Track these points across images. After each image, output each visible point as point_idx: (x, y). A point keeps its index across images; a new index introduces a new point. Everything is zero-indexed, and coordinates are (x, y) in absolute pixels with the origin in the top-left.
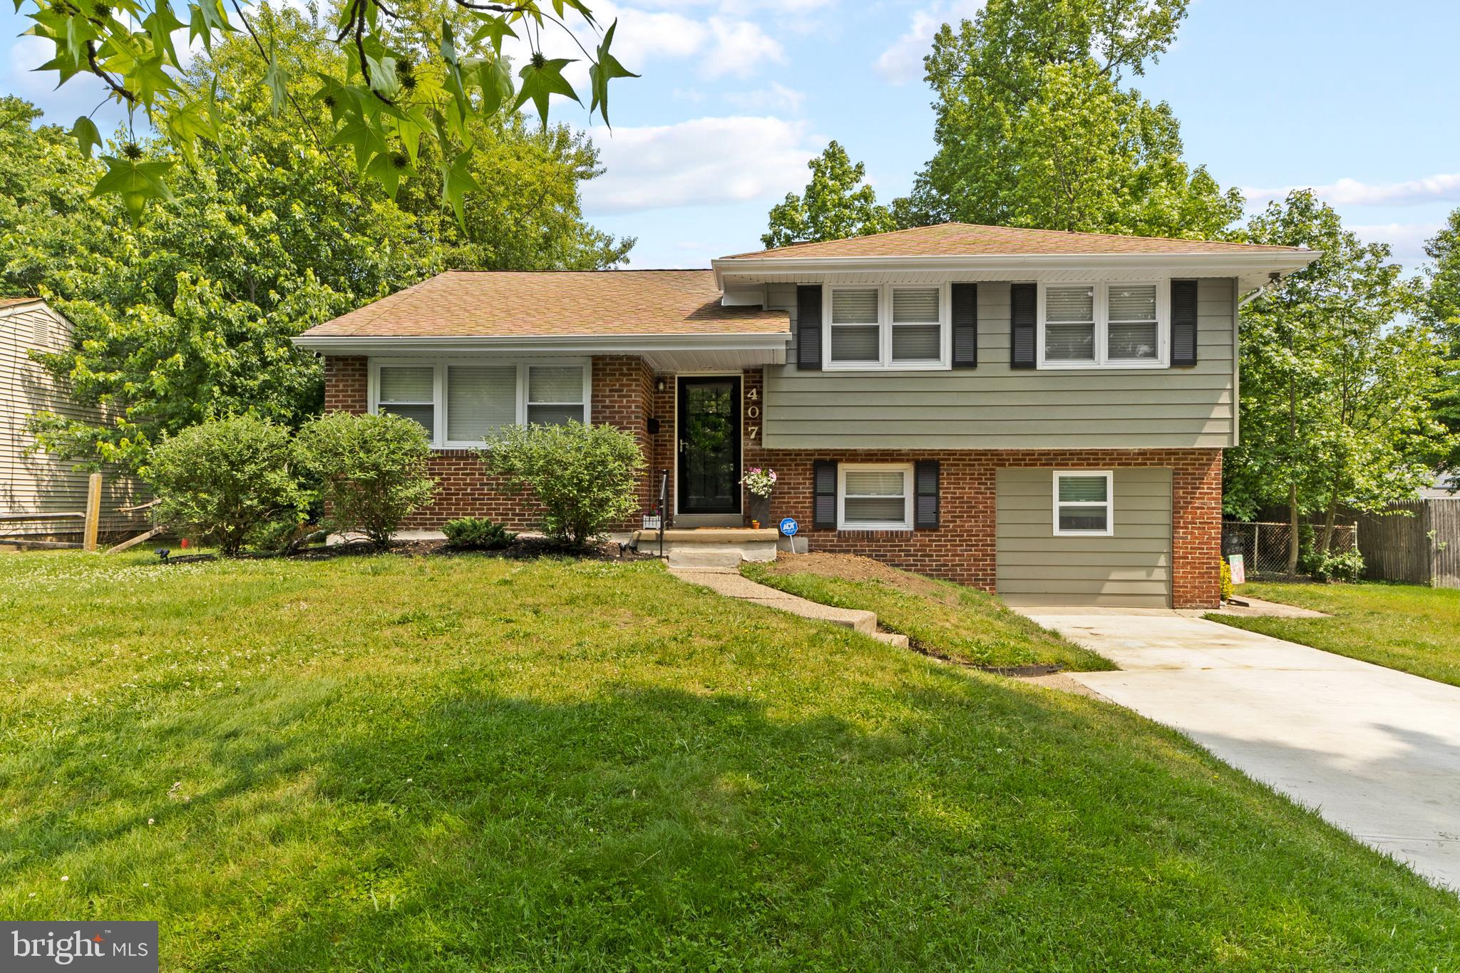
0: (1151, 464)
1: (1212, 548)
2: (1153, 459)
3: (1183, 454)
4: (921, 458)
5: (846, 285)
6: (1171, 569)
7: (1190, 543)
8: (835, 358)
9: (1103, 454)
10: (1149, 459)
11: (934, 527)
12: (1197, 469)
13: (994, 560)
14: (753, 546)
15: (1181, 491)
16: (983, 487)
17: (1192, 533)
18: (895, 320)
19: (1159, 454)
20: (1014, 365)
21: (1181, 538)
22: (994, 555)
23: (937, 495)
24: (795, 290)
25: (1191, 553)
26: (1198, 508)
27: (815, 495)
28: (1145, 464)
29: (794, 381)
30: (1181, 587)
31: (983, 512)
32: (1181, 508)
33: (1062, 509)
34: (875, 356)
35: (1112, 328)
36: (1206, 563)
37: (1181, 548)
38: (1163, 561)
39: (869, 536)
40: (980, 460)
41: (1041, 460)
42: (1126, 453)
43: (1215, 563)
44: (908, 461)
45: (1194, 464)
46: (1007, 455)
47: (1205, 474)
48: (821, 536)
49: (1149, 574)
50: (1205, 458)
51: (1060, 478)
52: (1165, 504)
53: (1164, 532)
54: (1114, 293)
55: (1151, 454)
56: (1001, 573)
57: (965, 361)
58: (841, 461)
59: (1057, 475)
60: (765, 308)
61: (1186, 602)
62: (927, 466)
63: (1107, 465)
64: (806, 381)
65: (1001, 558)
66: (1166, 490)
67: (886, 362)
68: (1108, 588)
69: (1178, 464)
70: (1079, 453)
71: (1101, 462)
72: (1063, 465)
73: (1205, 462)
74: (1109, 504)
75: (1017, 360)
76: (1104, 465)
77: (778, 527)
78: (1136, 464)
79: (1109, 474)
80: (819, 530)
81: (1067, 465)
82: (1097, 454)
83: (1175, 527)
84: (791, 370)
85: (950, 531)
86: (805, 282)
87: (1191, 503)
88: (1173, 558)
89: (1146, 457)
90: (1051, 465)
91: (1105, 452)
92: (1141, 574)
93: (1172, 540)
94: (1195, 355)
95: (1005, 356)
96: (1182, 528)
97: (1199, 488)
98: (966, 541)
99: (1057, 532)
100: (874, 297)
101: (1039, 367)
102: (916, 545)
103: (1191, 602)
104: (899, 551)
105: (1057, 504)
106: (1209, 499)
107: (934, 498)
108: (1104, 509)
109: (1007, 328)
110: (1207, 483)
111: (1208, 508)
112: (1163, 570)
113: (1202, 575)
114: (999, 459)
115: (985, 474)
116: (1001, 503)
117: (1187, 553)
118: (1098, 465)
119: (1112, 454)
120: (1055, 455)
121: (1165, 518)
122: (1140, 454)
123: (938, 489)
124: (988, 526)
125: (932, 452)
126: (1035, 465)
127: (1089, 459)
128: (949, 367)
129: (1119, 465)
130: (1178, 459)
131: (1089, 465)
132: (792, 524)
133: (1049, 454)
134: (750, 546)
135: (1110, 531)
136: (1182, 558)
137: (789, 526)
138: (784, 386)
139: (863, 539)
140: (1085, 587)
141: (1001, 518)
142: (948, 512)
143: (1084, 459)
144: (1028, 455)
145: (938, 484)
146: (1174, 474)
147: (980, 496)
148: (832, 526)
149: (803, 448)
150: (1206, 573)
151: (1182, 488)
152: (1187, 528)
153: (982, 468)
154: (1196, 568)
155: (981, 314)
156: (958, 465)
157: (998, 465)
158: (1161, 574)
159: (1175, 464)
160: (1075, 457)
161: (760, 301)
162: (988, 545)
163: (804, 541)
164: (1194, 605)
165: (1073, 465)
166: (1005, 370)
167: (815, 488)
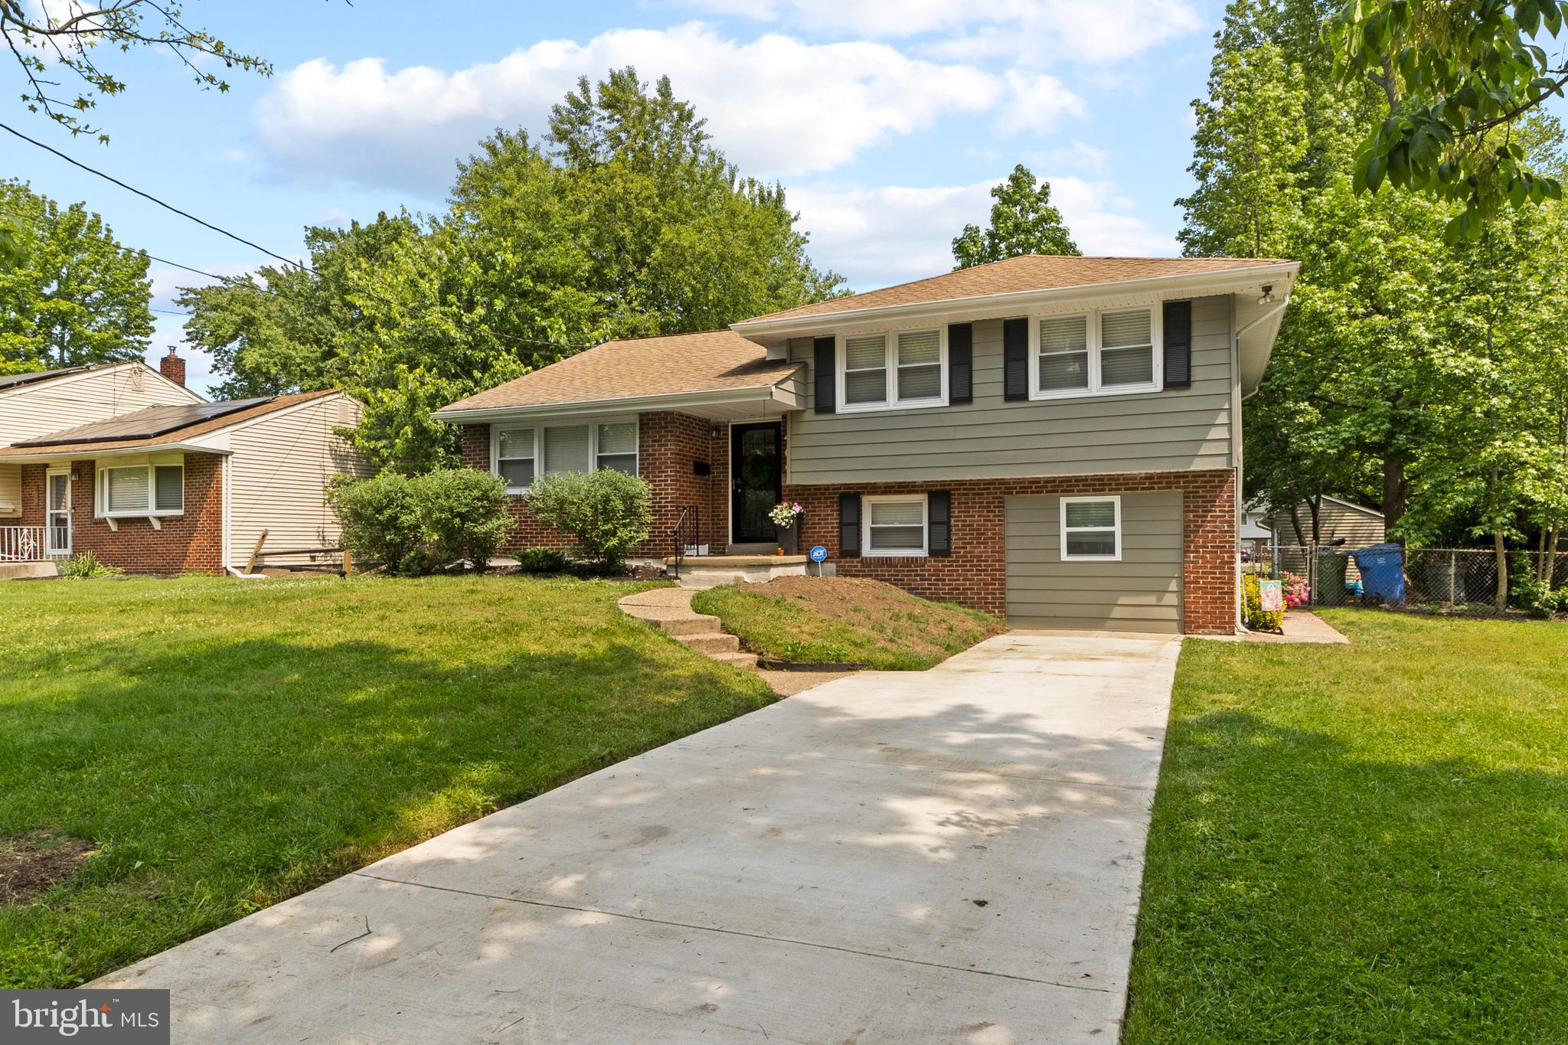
0: (1159, 488)
1: (1225, 573)
2: (1161, 483)
3: (1193, 476)
4: (934, 488)
5: (856, 334)
6: (1182, 592)
7: (1201, 567)
8: (849, 401)
9: (1109, 479)
10: (1156, 483)
11: (946, 553)
12: (1208, 492)
13: (1003, 584)
14: (753, 569)
15: (1191, 515)
16: (991, 514)
17: (1203, 557)
18: (900, 363)
19: (1167, 478)
20: (1008, 398)
21: (1192, 562)
22: (1004, 580)
23: (948, 523)
24: (812, 343)
25: (1202, 578)
26: (1210, 532)
27: (841, 525)
28: (1153, 488)
29: (813, 423)
30: (1192, 612)
31: (991, 538)
32: (1191, 532)
33: (1069, 535)
34: (882, 398)
35: (1105, 355)
36: (1219, 588)
37: (1192, 573)
38: (1174, 586)
39: (888, 562)
40: (989, 489)
41: (1046, 487)
42: (1133, 478)
43: (1229, 588)
44: (922, 492)
45: (1205, 487)
46: (1014, 483)
47: (1217, 497)
48: (847, 562)
49: (1159, 600)
50: (1217, 480)
51: (1068, 505)
52: (1177, 528)
53: (1175, 556)
54: (1106, 321)
55: (1159, 477)
56: (1011, 596)
57: (962, 396)
58: (863, 493)
59: (1064, 501)
60: (788, 361)
61: (1198, 627)
62: (940, 496)
63: (1114, 490)
64: (822, 422)
65: (1011, 583)
66: (1177, 514)
67: (892, 402)
68: (1117, 612)
69: (1188, 487)
70: (1085, 479)
71: (1107, 488)
72: (1068, 492)
73: (1216, 484)
74: (1117, 529)
75: (1010, 392)
76: (1110, 490)
77: (808, 554)
78: (1143, 489)
79: (1116, 500)
80: (846, 557)
81: (1073, 491)
82: (1103, 480)
83: (1186, 551)
84: (810, 415)
85: (961, 557)
86: (820, 335)
87: (1201, 526)
88: (1184, 583)
89: (1153, 481)
90: (1057, 491)
91: (1111, 478)
92: (1152, 599)
93: (1184, 563)
94: (1189, 376)
95: (1000, 389)
96: (1193, 552)
97: (1210, 511)
98: (976, 566)
99: (1064, 556)
100: (880, 343)
101: (1031, 399)
102: (929, 570)
103: (1204, 627)
104: (916, 575)
105: (1064, 530)
106: (1221, 522)
107: (945, 526)
108: (1112, 534)
109: (1000, 362)
110: (1219, 506)
111: (1221, 532)
112: (1175, 595)
113: (1214, 601)
114: (1007, 488)
115: (994, 502)
116: (1011, 530)
117: (1198, 578)
118: (1104, 490)
119: (1118, 479)
120: (1061, 482)
121: (1177, 542)
122: (1146, 478)
123: (949, 517)
124: (997, 552)
125: (944, 483)
126: (1041, 492)
127: (1094, 485)
128: (947, 404)
129: (1126, 489)
130: (1188, 482)
131: (1094, 490)
132: (822, 552)
133: (1054, 481)
134: (751, 569)
135: (1118, 556)
136: (1193, 583)
137: (819, 553)
138: (805, 428)
139: (883, 565)
140: (1093, 611)
141: (1010, 544)
142: (959, 539)
143: (1090, 485)
144: (1034, 482)
145: (949, 512)
146: (1185, 497)
147: (989, 523)
148: (856, 553)
149: (830, 483)
150: (1219, 598)
151: (1192, 511)
152: (1198, 552)
153: (991, 496)
154: (1208, 593)
155: (976, 351)
156: (968, 494)
157: (1005, 493)
158: (1172, 599)
159: (1184, 487)
160: (1081, 484)
161: (783, 356)
162: (996, 570)
163: (832, 567)
164: (1206, 631)
165: (1079, 491)
166: (1000, 402)
167: (841, 518)
